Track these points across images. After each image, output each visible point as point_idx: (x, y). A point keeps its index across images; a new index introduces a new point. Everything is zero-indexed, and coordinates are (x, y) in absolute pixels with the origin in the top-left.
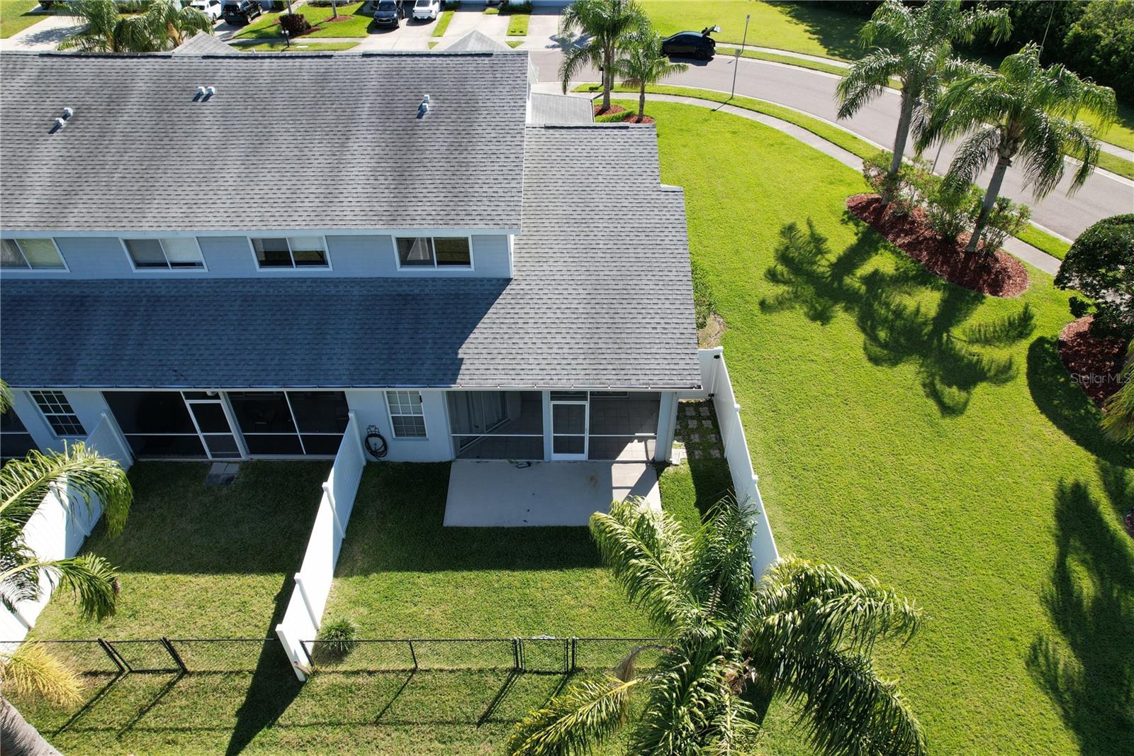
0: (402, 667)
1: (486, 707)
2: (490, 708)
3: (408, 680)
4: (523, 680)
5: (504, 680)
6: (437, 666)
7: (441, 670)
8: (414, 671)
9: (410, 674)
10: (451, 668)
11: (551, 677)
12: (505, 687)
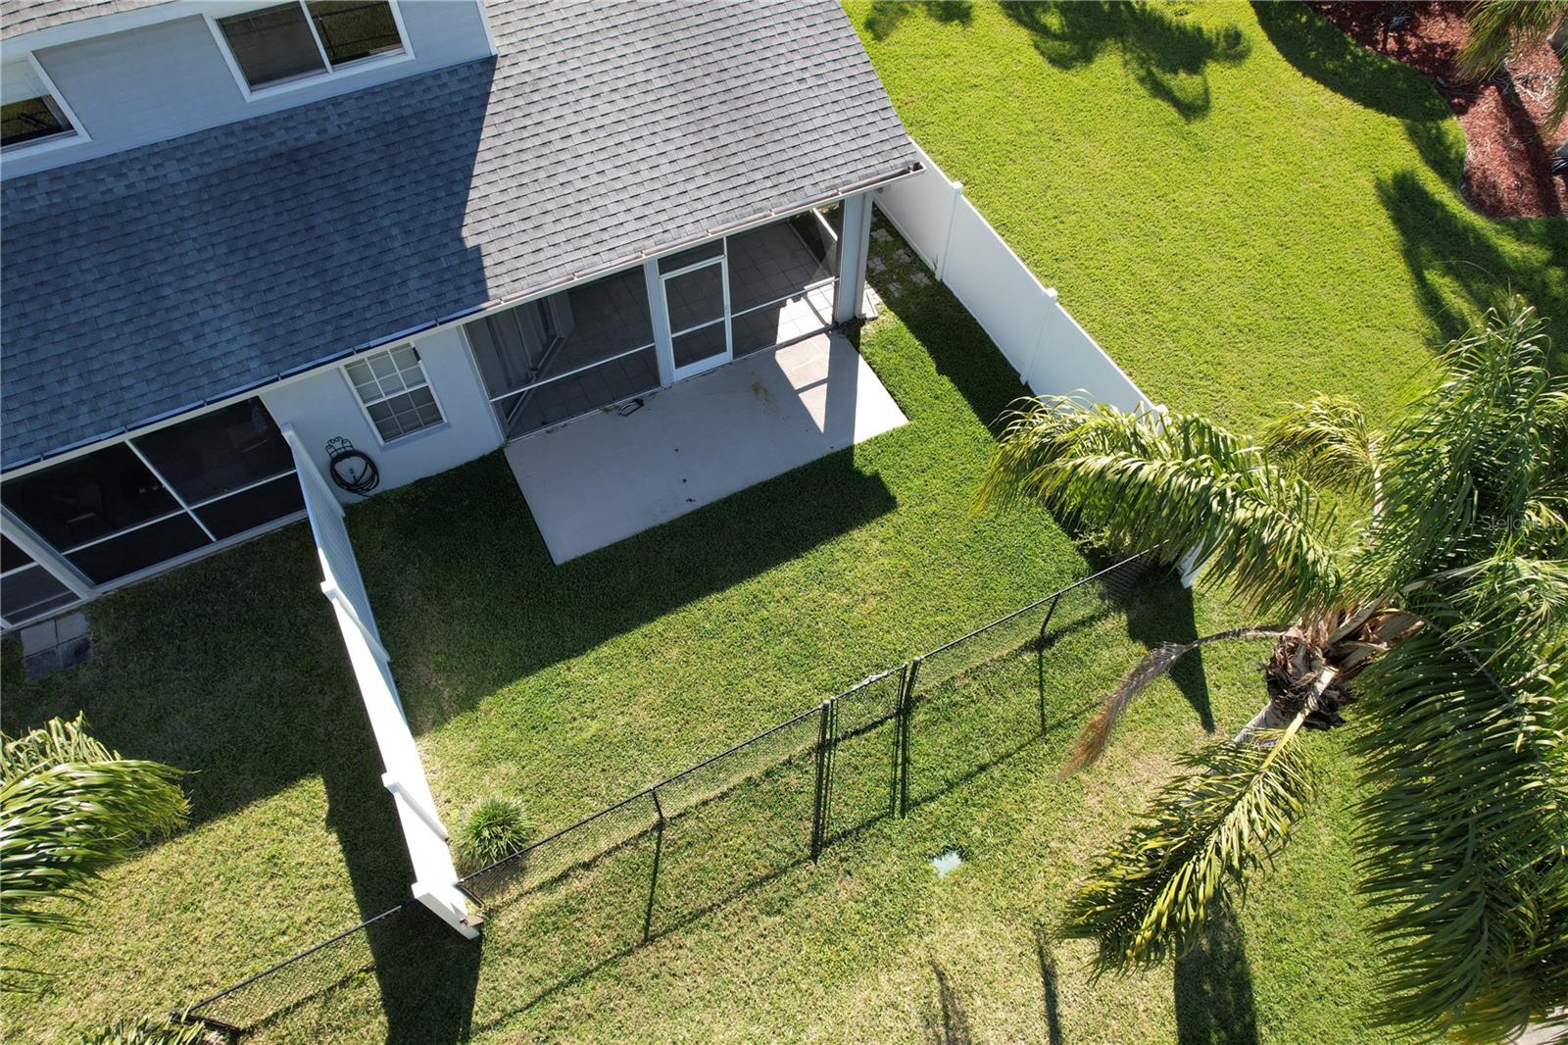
0: (636, 830)
1: (810, 825)
2: (816, 822)
3: (658, 844)
4: (839, 757)
5: (812, 769)
6: (694, 800)
7: (705, 803)
8: (660, 826)
9: (656, 834)
10: (717, 792)
11: (880, 729)
12: (820, 780)
